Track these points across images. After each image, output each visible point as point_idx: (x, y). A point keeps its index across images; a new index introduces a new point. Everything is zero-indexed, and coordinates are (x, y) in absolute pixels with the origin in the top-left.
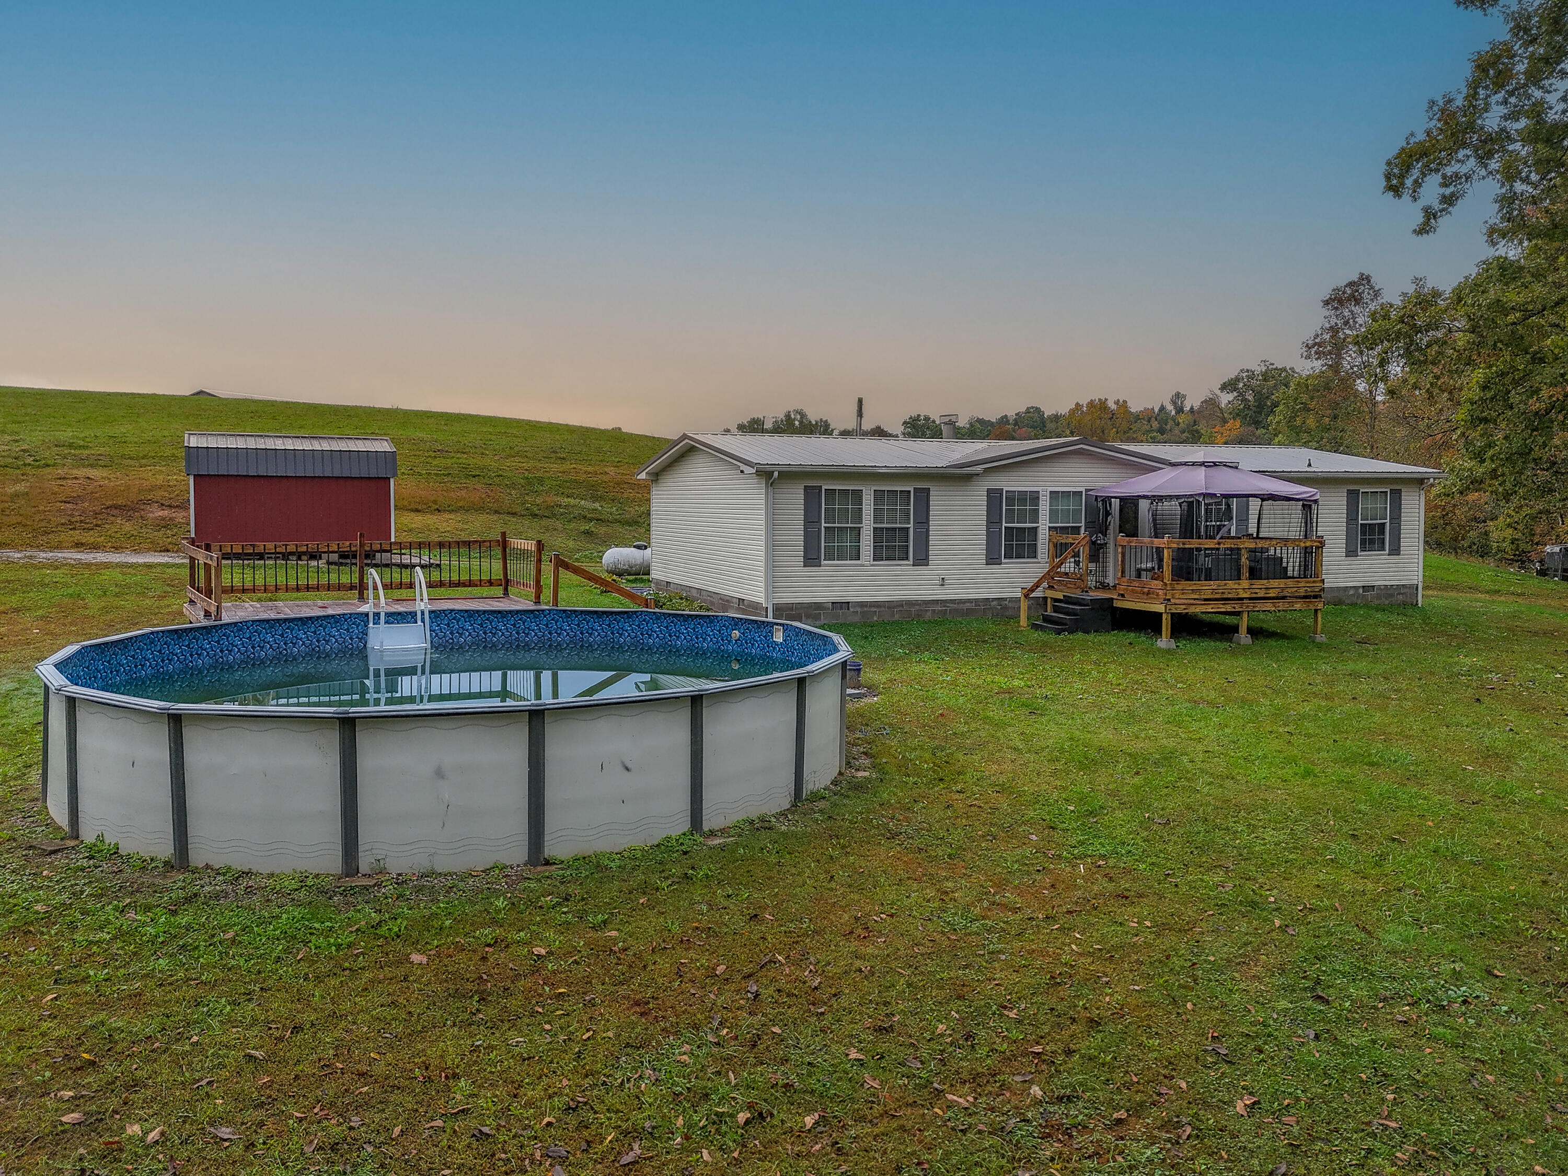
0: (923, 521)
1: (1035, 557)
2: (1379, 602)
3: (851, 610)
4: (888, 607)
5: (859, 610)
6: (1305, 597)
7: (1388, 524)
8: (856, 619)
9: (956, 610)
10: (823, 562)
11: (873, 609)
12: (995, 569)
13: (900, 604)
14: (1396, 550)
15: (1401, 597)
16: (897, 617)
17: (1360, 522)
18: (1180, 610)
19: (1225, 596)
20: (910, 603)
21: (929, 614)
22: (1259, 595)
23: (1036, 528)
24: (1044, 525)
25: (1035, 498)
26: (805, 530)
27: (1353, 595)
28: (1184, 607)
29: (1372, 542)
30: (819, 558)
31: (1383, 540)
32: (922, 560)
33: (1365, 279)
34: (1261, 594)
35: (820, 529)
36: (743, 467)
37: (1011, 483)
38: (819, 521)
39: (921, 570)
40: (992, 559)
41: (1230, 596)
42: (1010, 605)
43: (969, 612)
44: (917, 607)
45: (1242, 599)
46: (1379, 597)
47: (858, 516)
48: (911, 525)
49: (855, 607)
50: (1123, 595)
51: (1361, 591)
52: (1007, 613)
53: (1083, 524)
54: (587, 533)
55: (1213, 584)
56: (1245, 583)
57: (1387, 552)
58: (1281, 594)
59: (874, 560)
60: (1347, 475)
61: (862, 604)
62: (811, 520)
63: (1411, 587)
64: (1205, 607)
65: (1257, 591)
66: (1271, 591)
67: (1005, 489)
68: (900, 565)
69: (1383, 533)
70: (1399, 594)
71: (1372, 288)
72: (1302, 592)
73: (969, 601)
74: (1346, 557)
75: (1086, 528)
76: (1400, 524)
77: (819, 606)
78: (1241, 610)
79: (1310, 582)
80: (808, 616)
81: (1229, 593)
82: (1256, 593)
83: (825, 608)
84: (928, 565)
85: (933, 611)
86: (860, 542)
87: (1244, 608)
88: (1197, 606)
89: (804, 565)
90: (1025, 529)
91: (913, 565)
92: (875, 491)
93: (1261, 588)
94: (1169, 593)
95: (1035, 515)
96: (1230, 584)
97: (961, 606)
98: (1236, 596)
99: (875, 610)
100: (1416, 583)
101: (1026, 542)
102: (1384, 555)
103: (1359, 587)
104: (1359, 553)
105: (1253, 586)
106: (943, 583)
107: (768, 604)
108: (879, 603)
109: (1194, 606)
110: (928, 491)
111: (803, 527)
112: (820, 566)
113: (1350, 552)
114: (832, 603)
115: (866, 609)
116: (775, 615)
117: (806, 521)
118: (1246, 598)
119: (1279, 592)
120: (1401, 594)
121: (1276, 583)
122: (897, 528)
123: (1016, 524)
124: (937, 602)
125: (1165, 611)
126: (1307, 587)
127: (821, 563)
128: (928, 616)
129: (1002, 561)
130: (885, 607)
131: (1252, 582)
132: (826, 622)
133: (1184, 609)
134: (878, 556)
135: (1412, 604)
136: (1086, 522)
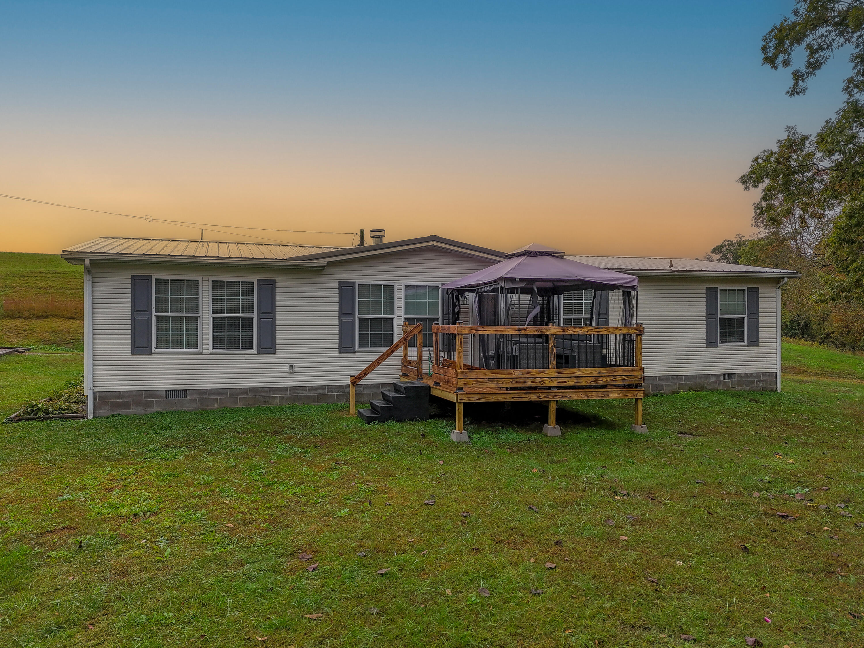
0: (268, 312)
2: (739, 388)
3: (188, 397)
4: (231, 395)
5: (197, 397)
6: (624, 386)
7: (746, 319)
8: (194, 406)
9: (308, 397)
11: (213, 397)
12: (349, 357)
13: (245, 391)
14: (754, 342)
15: (761, 384)
16: (240, 404)
17: (719, 316)
18: (474, 399)
19: (528, 385)
20: (254, 390)
21: (277, 400)
22: (569, 384)
23: (392, 319)
24: (399, 317)
25: (389, 291)
26: (133, 319)
27: (715, 382)
28: (479, 396)
29: (731, 334)
30: (149, 346)
31: (742, 333)
32: (268, 349)
34: (571, 382)
35: (150, 318)
37: (364, 277)
38: (149, 310)
39: (268, 358)
40: (345, 348)
41: (533, 385)
43: (321, 398)
44: (264, 395)
45: (550, 388)
46: (739, 384)
47: (195, 305)
48: (255, 315)
49: (192, 394)
50: (436, 385)
51: (722, 378)
52: (362, 399)
53: (440, 316)
55: (515, 373)
56: (552, 372)
57: (746, 343)
58: (594, 384)
59: (214, 348)
60: (702, 274)
61: (201, 392)
62: (138, 311)
63: (770, 374)
64: (504, 396)
65: (566, 379)
66: (582, 380)
67: (357, 282)
68: (244, 354)
69: (742, 327)
70: (759, 381)
72: (619, 381)
74: (706, 347)
75: (443, 320)
76: (758, 319)
77: (150, 395)
78: (547, 399)
79: (628, 371)
80: (138, 404)
81: (532, 382)
82: (565, 382)
83: (158, 396)
84: (275, 354)
85: (282, 398)
86: (197, 331)
87: (551, 398)
88: (493, 396)
89: (133, 354)
90: (380, 320)
91: (258, 354)
92: (212, 281)
93: (571, 377)
94: (461, 382)
95: (390, 307)
96: (534, 373)
97: (312, 393)
98: (541, 386)
99: (216, 397)
100: (775, 371)
101: (382, 333)
102: (744, 346)
103: (720, 375)
104: (719, 345)
105: (562, 375)
106: (292, 370)
107: (88, 392)
108: (220, 391)
109: (491, 396)
110: (273, 283)
111: (130, 315)
112: (151, 354)
113: (711, 343)
114: (166, 390)
115: (205, 397)
116: (96, 403)
117: (134, 310)
118: (554, 387)
119: (591, 381)
120: (761, 381)
121: (588, 371)
122: (239, 318)
123: (370, 316)
124: (286, 389)
125: (457, 400)
126: (625, 376)
127: (153, 352)
128: (276, 403)
129: (356, 350)
130: (226, 394)
131: (561, 370)
132: (159, 410)
133: (479, 399)
134: (217, 345)
135: (772, 391)
136: (443, 314)
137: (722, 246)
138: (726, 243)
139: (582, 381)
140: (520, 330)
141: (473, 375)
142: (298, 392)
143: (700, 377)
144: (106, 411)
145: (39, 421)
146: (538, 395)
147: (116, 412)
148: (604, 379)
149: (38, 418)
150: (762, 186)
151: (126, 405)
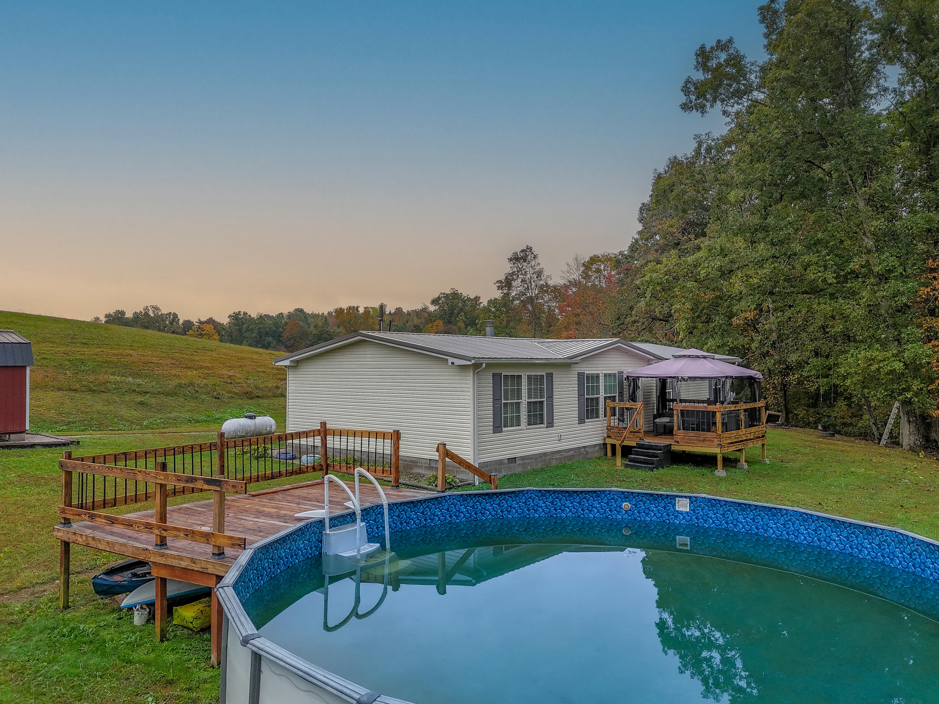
0: (550, 397)
1: (598, 417)
3: (517, 463)
4: (536, 459)
5: (521, 462)
6: (761, 437)
8: (520, 469)
9: (566, 457)
10: (504, 429)
11: (528, 461)
12: (582, 427)
16: (539, 466)
19: (738, 440)
20: (545, 454)
22: (748, 438)
23: (598, 398)
24: (602, 395)
25: (598, 376)
26: (493, 406)
28: (726, 449)
30: (501, 427)
32: (551, 424)
33: (529, 249)
35: (501, 405)
36: (451, 360)
37: (589, 370)
38: (501, 399)
39: (551, 430)
40: (581, 421)
41: (741, 439)
42: (590, 450)
43: (572, 457)
44: (549, 457)
45: (743, 441)
47: (520, 394)
48: (545, 399)
49: (519, 460)
50: (678, 442)
52: (588, 456)
53: (617, 394)
54: (142, 403)
55: (735, 433)
56: (744, 431)
58: (755, 436)
59: (528, 425)
61: (522, 458)
62: (496, 399)
64: (733, 447)
65: (748, 435)
66: (752, 435)
67: (586, 372)
68: (539, 428)
71: (532, 253)
72: (760, 434)
73: (571, 450)
75: (619, 396)
77: (500, 462)
83: (504, 464)
84: (553, 427)
85: (556, 459)
86: (521, 413)
89: (494, 433)
90: (594, 399)
91: (547, 427)
92: (527, 375)
95: (598, 389)
97: (568, 454)
101: (595, 408)
106: (560, 438)
108: (531, 457)
110: (552, 375)
111: (492, 403)
112: (502, 432)
114: (507, 459)
115: (524, 462)
117: (494, 399)
121: (753, 429)
122: (538, 402)
123: (590, 396)
124: (557, 452)
125: (721, 451)
128: (554, 462)
129: (586, 421)
130: (533, 459)
131: (746, 429)
132: (505, 474)
134: (529, 422)
136: (619, 393)
140: (735, 407)
141: (724, 436)
142: (563, 454)
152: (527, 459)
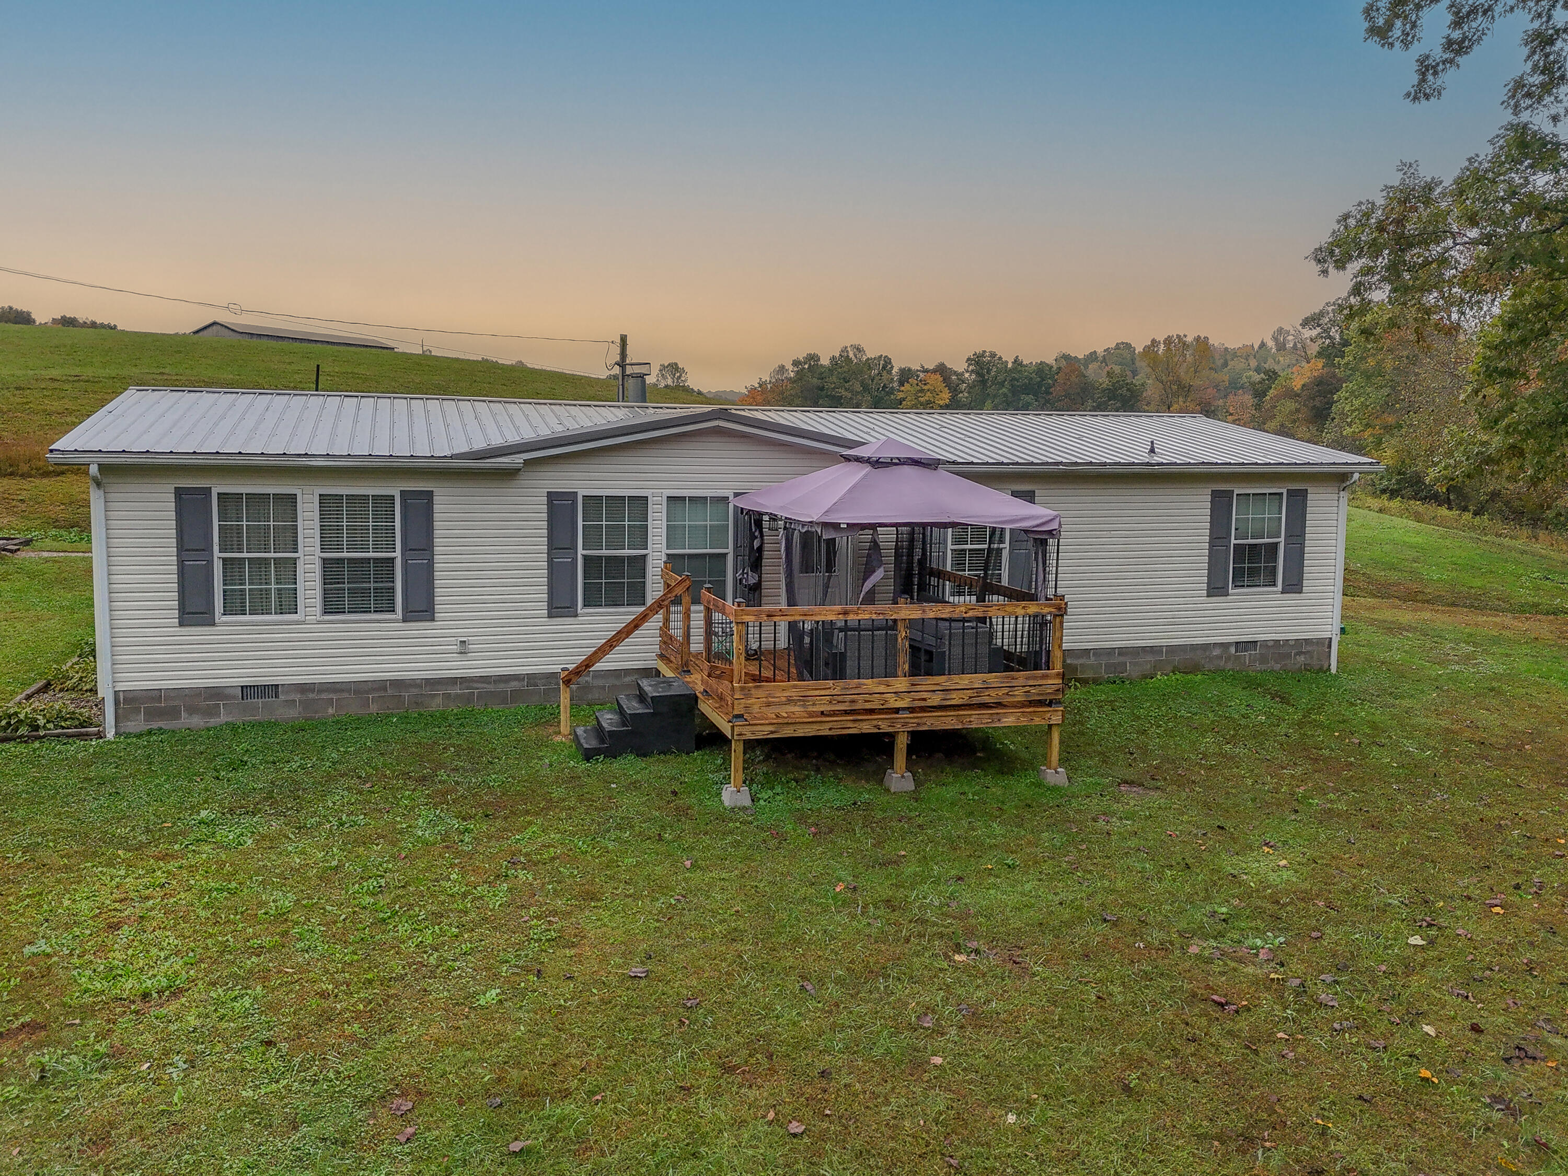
0: (420, 548)
1: (638, 603)
2: (1263, 666)
3: (282, 697)
4: (358, 692)
5: (297, 697)
6: (1031, 703)
7: (1282, 545)
8: (293, 713)
9: (492, 694)
10: (221, 619)
11: (324, 696)
12: (566, 624)
13: (381, 686)
14: (1294, 585)
15: (1301, 659)
16: (374, 708)
17: (1233, 541)
18: (762, 732)
19: (858, 706)
20: (398, 684)
21: (439, 700)
22: (929, 703)
23: (644, 557)
24: (657, 552)
26: (178, 564)
27: (1219, 657)
28: (771, 728)
29: (1253, 573)
30: (210, 610)
31: (1274, 569)
32: (421, 612)
34: (935, 700)
35: (210, 563)
38: (209, 548)
39: (421, 628)
40: (561, 610)
41: (868, 706)
43: (516, 695)
44: (415, 691)
45: (897, 711)
46: (1263, 659)
47: (290, 538)
48: (398, 554)
49: (289, 692)
50: (706, 693)
51: (1233, 650)
53: (730, 550)
55: (834, 687)
56: (901, 683)
57: (1280, 588)
58: (975, 701)
59: (325, 612)
60: (1204, 469)
61: (303, 688)
62: (190, 548)
63: (1319, 642)
64: (816, 727)
65: (925, 695)
67: (581, 493)
68: (378, 621)
69: (1274, 558)
70: (1299, 653)
72: (1019, 695)
74: (1208, 596)
75: (736, 556)
76: (1302, 545)
77: (216, 693)
78: (891, 730)
79: (1035, 678)
80: (192, 710)
81: (866, 701)
82: (924, 700)
83: (227, 697)
84: (433, 620)
85: (447, 696)
86: (296, 583)
87: (898, 727)
88: (798, 727)
89: (181, 624)
90: (621, 559)
91: (404, 621)
92: (320, 495)
93: (934, 691)
94: (740, 704)
95: (641, 536)
96: (870, 684)
97: (501, 687)
98: (882, 707)
99: (330, 696)
100: (1327, 635)
101: (626, 580)
102: (1275, 593)
103: (1229, 644)
104: (1230, 591)
105: (918, 688)
106: (464, 648)
107: (105, 691)
108: (338, 686)
109: (792, 728)
110: (429, 496)
111: (175, 558)
112: (214, 624)
113: (1216, 589)
114: (242, 687)
115: (311, 696)
116: (120, 711)
117: (182, 548)
118: (904, 709)
119: (970, 697)
120: (1302, 653)
121: (964, 680)
122: (369, 559)
123: (604, 551)
124: (454, 681)
125: (733, 735)
126: (1030, 686)
127: (217, 620)
128: (436, 705)
129: (579, 611)
130: (349, 691)
131: (917, 679)
132: (230, 719)
133: (772, 732)
134: (331, 606)
135: (1321, 670)
136: (736, 547)
137: (1322, 314)
138: (1330, 309)
139: (954, 696)
140: (845, 613)
141: (760, 693)
142: (475, 685)
143: (1194, 647)
144: (137, 724)
145: (21, 742)
146: (875, 723)
147: (155, 725)
148: (993, 693)
149: (21, 737)
150: (1354, 266)
151: (173, 713)
152: (320, 691)
